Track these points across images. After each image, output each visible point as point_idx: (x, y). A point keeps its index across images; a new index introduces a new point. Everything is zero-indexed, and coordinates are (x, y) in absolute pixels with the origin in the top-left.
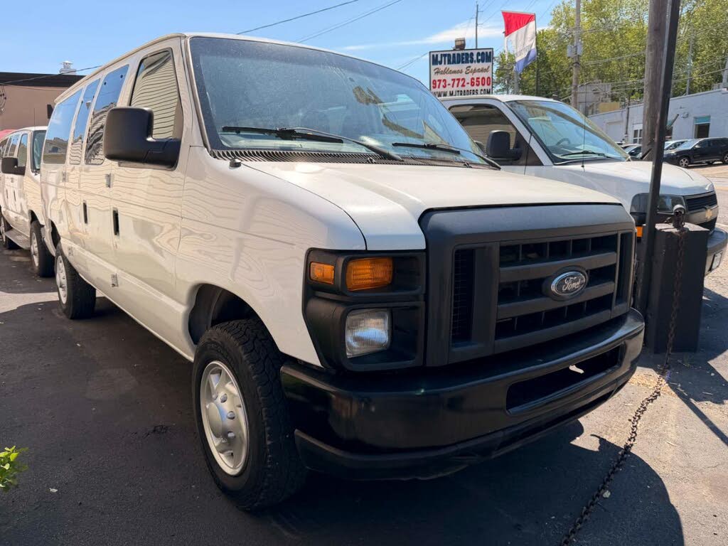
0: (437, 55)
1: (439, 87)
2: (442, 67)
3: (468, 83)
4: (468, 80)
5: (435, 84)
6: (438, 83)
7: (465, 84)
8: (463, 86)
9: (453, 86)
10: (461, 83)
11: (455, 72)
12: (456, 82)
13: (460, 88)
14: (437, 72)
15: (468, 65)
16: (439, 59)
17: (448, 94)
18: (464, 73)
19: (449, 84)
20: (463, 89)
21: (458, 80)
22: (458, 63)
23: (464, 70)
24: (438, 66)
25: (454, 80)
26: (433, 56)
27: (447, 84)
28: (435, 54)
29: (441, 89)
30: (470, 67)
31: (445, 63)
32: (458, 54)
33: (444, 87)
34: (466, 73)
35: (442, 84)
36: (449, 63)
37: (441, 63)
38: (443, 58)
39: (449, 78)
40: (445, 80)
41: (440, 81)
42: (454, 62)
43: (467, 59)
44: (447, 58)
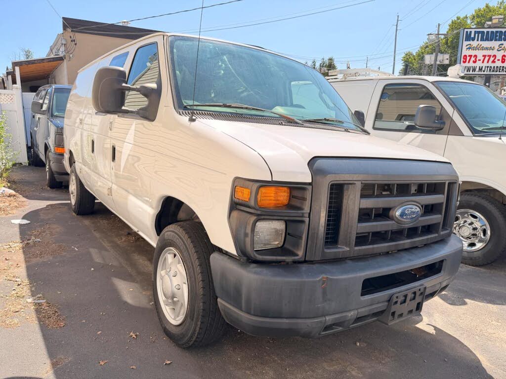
0: (471, 32)
1: (469, 62)
2: (475, 43)
3: (498, 60)
4: (499, 57)
5: (466, 59)
6: (468, 58)
7: (496, 60)
8: (494, 62)
9: (483, 62)
10: (492, 59)
11: (487, 49)
12: (487, 58)
13: (490, 64)
14: (469, 48)
15: (500, 42)
16: (472, 36)
17: (477, 69)
18: (496, 50)
19: (479, 60)
20: (493, 65)
21: (490, 56)
22: (491, 40)
23: (497, 47)
24: (471, 42)
25: (484, 56)
26: (467, 32)
27: (477, 59)
28: (469, 30)
29: (471, 64)
30: (502, 44)
31: (478, 40)
32: (492, 32)
33: (474, 62)
34: (498, 50)
35: (473, 59)
36: (482, 40)
37: (473, 39)
38: (477, 35)
39: (480, 54)
40: (476, 56)
41: (470, 56)
42: (487, 39)
43: (500, 37)
44: (480, 35)
